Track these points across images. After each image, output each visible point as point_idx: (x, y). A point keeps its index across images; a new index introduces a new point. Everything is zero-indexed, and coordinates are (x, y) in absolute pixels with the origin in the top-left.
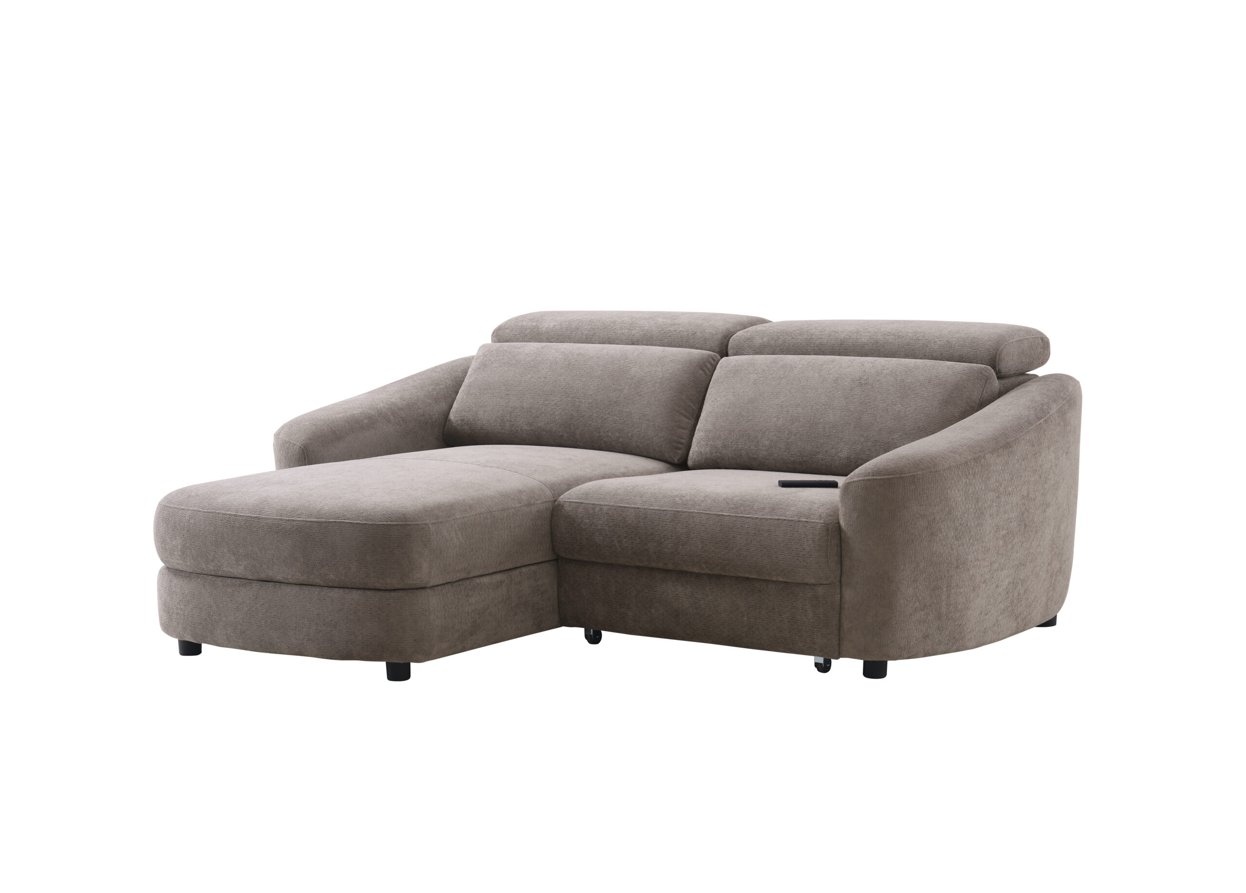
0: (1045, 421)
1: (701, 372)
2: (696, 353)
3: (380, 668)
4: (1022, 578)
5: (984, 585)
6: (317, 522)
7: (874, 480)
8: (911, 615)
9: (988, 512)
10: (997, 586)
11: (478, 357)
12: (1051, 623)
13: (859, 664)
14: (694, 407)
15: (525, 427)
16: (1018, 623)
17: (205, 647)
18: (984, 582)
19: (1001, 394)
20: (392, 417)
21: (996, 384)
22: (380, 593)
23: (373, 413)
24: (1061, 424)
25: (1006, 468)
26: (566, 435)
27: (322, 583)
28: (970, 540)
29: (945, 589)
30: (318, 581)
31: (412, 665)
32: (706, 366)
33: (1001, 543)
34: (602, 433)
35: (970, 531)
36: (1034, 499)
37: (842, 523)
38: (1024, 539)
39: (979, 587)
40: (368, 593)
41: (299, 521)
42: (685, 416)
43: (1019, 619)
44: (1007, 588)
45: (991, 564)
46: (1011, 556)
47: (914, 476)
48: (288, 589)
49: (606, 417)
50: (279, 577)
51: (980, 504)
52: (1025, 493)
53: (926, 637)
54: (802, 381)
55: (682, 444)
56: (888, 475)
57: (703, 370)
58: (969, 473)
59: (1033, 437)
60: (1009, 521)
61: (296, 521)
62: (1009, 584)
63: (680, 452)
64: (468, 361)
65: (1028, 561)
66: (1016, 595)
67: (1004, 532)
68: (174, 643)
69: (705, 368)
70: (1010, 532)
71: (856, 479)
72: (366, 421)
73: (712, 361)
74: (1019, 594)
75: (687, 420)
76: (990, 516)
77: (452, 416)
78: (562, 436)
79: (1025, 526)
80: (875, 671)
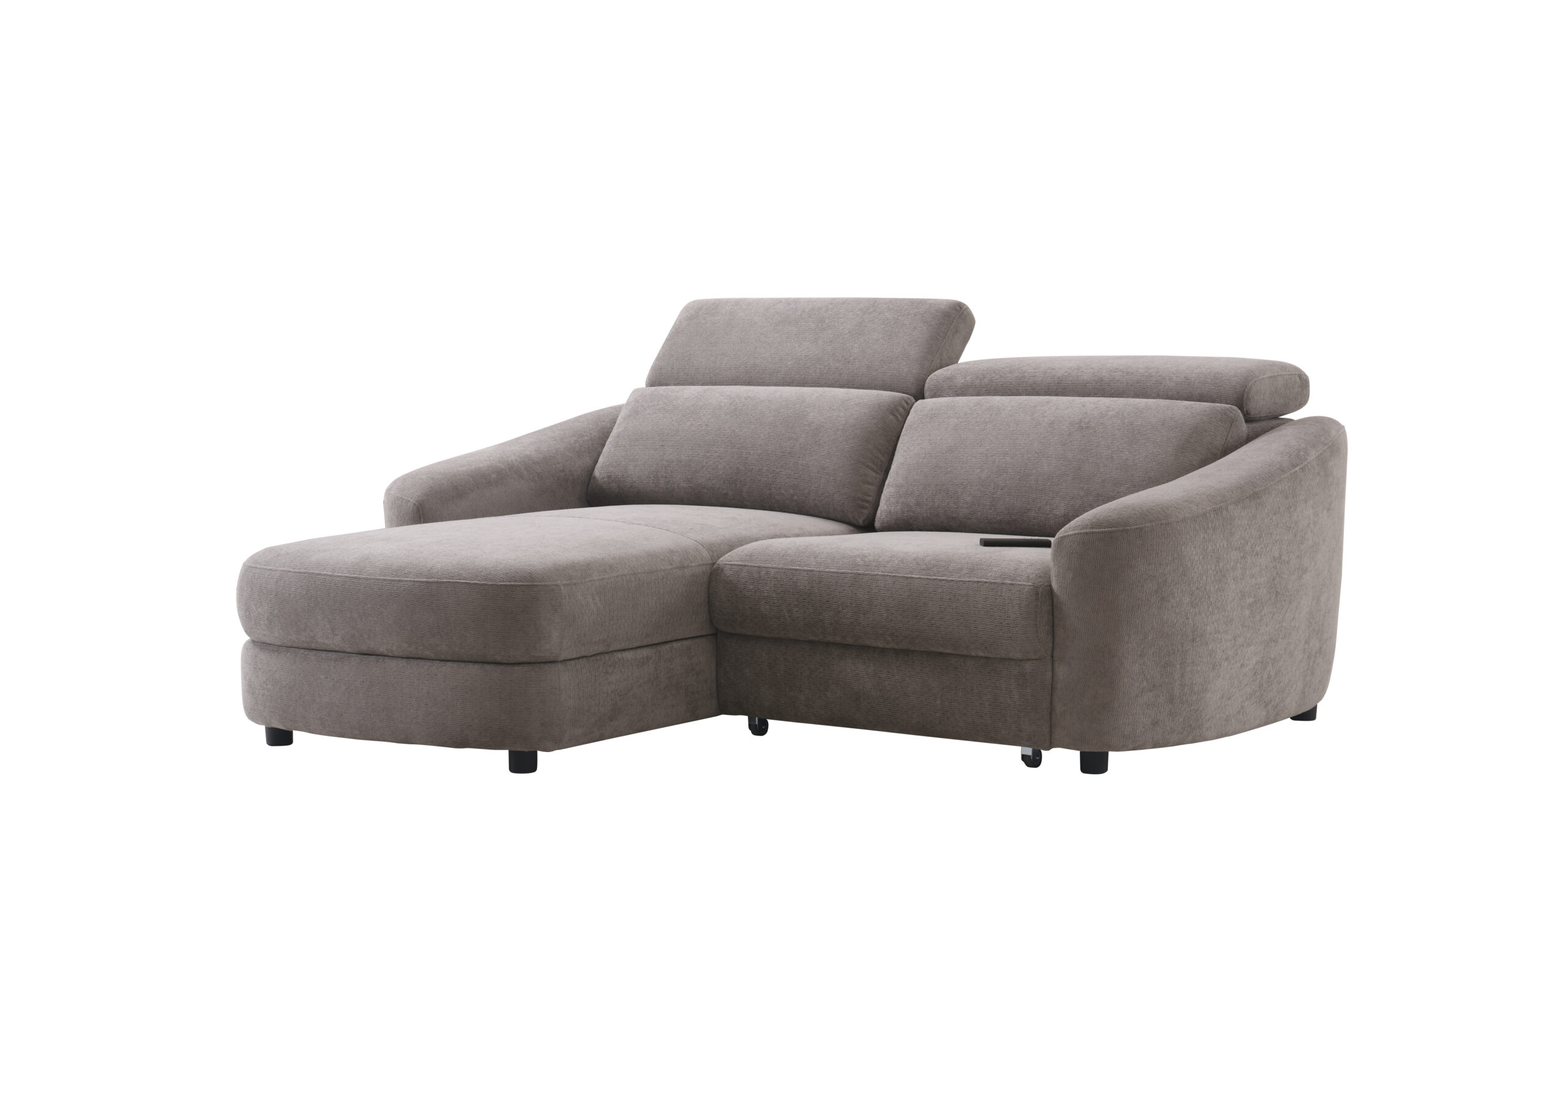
0: (1302, 469)
1: (891, 417)
2: (886, 395)
3: (502, 757)
4: (1272, 656)
5: (1226, 663)
6: (427, 582)
7: (1093, 533)
8: (1137, 696)
9: (1231, 575)
10: (1242, 665)
11: (628, 403)
12: (1310, 715)
13: (1075, 755)
14: (883, 459)
15: (684, 485)
16: (1268, 712)
17: (297, 735)
18: (1226, 659)
19: (1249, 439)
20: (525, 472)
21: (1244, 428)
22: (502, 667)
23: (503, 467)
24: (1321, 474)
25: (1253, 522)
26: (731, 493)
27: (432, 656)
28: (1208, 607)
29: (1178, 666)
30: (428, 653)
31: (540, 753)
32: (897, 410)
33: (1247, 612)
34: (773, 490)
35: (1209, 597)
36: (1288, 562)
37: (1055, 586)
38: (1275, 610)
39: (1220, 665)
40: (488, 667)
41: (407, 581)
42: (872, 470)
43: (1270, 707)
44: (1254, 668)
45: (1235, 639)
46: (1259, 630)
47: (1141, 529)
48: (392, 664)
49: (778, 470)
50: (382, 649)
51: (1221, 565)
52: (1277, 555)
53: (1155, 723)
54: (1012, 425)
55: (868, 502)
56: (1110, 527)
57: (894, 415)
58: (1208, 527)
59: (1287, 487)
60: (1257, 587)
61: (403, 581)
62: (1256, 663)
63: (866, 512)
64: (618, 409)
65: (1281, 636)
66: (1265, 676)
67: (1251, 600)
68: (261, 731)
69: (897, 413)
70: (1259, 600)
72: (494, 476)
73: (905, 404)
74: (1269, 677)
75: (874, 474)
76: (1234, 579)
77: (597, 473)
78: (726, 494)
79: (1277, 593)
80: (1094, 764)
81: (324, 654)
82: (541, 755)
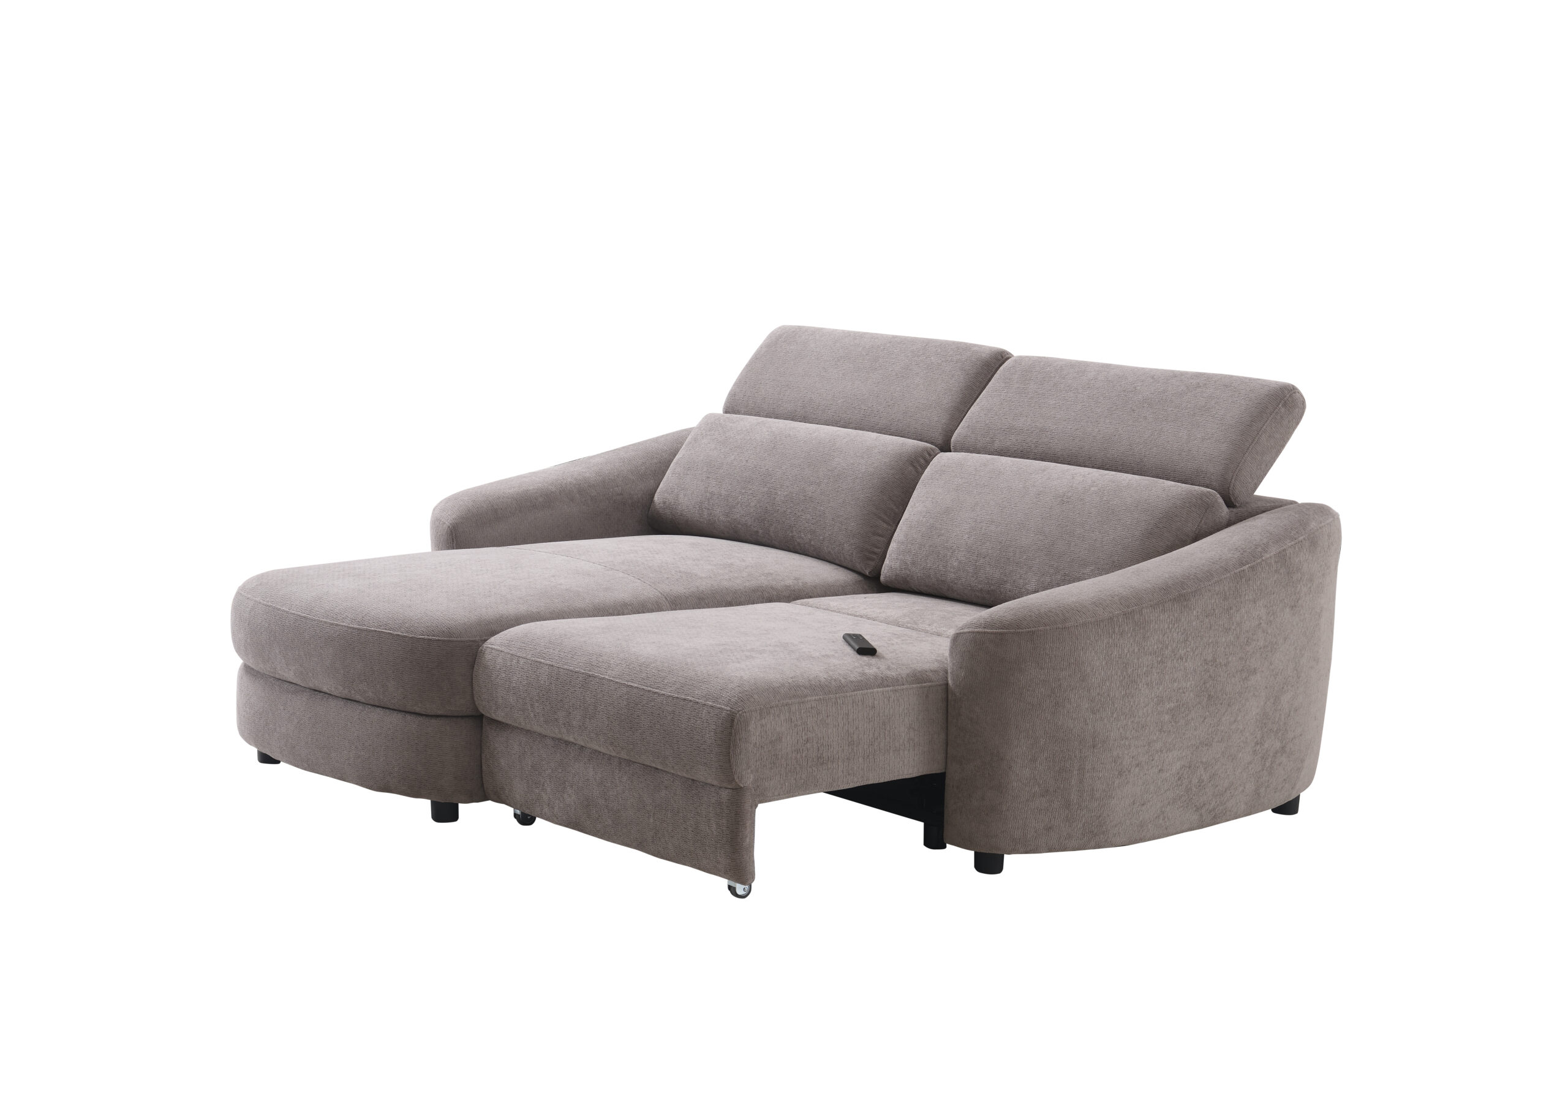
0: (1252, 568)
1: (911, 468)
2: (911, 444)
3: (424, 805)
4: (1204, 760)
5: (1137, 769)
6: (358, 629)
7: (985, 633)
8: (1028, 800)
9: (1143, 680)
10: (1160, 771)
12: (1289, 808)
14: (897, 510)
15: (722, 518)
16: (1201, 815)
18: (1137, 765)
19: (1229, 524)
20: (578, 495)
21: (1225, 511)
22: (421, 719)
23: (554, 490)
24: (1282, 571)
25: (1176, 625)
26: (761, 531)
27: (363, 700)
28: (1113, 713)
29: (1075, 772)
30: (358, 697)
32: (918, 462)
33: (1167, 717)
34: (795, 533)
35: (1113, 703)
36: (1225, 665)
37: (950, 682)
38: (1207, 713)
39: (1129, 771)
40: (409, 717)
42: (884, 521)
43: (1203, 811)
44: (1178, 773)
45: (1149, 744)
46: (1184, 734)
47: (1033, 633)
48: (333, 703)
49: (799, 514)
50: (325, 689)
51: (1130, 671)
52: (1210, 658)
53: (1049, 829)
54: (1005, 492)
55: (875, 553)
56: (1002, 629)
57: (914, 466)
58: (1114, 632)
59: (1226, 588)
60: (1181, 691)
62: (1181, 768)
63: (872, 563)
65: (1216, 740)
66: (1195, 781)
67: (1172, 705)
68: (252, 748)
69: (916, 464)
70: (1183, 705)
71: (966, 630)
72: (540, 499)
73: (927, 456)
74: (1201, 781)
75: (885, 525)
76: (1147, 684)
78: (757, 532)
79: (1210, 697)
80: (989, 863)
81: (286, 685)
82: (461, 806)
